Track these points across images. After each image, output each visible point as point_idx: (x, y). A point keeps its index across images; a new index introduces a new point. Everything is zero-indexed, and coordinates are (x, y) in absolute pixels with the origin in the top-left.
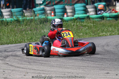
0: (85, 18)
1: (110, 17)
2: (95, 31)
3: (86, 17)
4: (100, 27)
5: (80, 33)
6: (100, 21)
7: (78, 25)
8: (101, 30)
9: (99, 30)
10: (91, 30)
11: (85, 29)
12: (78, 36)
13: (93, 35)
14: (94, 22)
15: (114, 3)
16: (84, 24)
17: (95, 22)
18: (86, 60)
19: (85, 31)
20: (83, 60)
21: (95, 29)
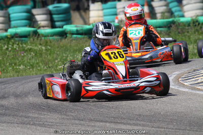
0: (29, 35)
1: (78, 33)
2: (49, 60)
3: (31, 34)
4: (58, 53)
5: (20, 65)
6: (58, 41)
7: (16, 49)
8: (61, 60)
9: (56, 59)
10: (40, 59)
11: (30, 56)
12: (16, 72)
13: (46, 70)
14: (47, 42)
15: (86, 5)
16: (28, 47)
18: (30, 124)
19: (29, 61)
20: (24, 124)
21: (49, 56)
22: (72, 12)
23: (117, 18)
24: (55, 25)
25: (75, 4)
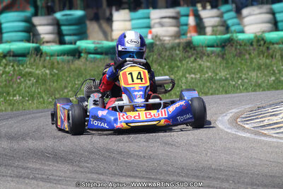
0: (28, 53)
1: (96, 52)
2: (56, 89)
4: (68, 79)
5: (14, 96)
6: (69, 62)
7: (9, 73)
8: (72, 87)
9: (66, 87)
10: (43, 87)
11: (29, 83)
12: (10, 105)
13: (51, 102)
14: (53, 64)
15: (108, 13)
16: (27, 70)
17: (56, 64)
18: (28, 178)
19: (27, 89)
20: (20, 177)
21: (55, 84)
22: (88, 23)
23: (151, 32)
24: (64, 40)
25: (92, 12)
